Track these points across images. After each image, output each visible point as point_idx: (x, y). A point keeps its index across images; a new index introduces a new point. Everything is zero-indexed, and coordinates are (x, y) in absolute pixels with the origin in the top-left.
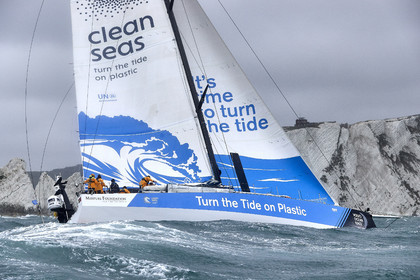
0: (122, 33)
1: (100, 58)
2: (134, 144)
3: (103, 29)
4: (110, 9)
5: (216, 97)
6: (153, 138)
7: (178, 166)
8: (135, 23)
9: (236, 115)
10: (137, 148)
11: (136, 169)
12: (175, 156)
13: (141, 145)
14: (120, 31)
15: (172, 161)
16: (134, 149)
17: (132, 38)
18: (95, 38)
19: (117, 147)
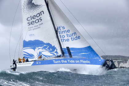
0: (36, 17)
1: (30, 24)
2: (39, 47)
3: (31, 16)
4: (33, 11)
5: (65, 32)
6: (45, 45)
7: (52, 53)
8: (39, 14)
9: (71, 36)
10: (40, 48)
11: (39, 54)
12: (51, 50)
13: (41, 47)
14: (35, 16)
15: (50, 51)
16: (39, 49)
17: (39, 18)
18: (28, 19)
19: (34, 49)
